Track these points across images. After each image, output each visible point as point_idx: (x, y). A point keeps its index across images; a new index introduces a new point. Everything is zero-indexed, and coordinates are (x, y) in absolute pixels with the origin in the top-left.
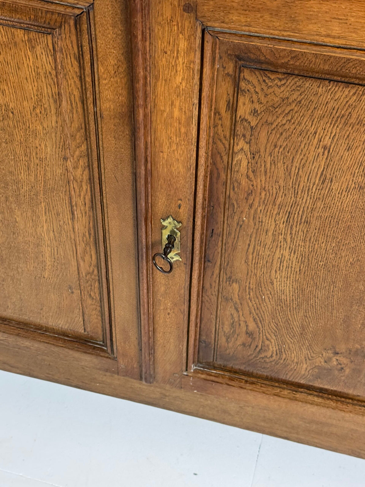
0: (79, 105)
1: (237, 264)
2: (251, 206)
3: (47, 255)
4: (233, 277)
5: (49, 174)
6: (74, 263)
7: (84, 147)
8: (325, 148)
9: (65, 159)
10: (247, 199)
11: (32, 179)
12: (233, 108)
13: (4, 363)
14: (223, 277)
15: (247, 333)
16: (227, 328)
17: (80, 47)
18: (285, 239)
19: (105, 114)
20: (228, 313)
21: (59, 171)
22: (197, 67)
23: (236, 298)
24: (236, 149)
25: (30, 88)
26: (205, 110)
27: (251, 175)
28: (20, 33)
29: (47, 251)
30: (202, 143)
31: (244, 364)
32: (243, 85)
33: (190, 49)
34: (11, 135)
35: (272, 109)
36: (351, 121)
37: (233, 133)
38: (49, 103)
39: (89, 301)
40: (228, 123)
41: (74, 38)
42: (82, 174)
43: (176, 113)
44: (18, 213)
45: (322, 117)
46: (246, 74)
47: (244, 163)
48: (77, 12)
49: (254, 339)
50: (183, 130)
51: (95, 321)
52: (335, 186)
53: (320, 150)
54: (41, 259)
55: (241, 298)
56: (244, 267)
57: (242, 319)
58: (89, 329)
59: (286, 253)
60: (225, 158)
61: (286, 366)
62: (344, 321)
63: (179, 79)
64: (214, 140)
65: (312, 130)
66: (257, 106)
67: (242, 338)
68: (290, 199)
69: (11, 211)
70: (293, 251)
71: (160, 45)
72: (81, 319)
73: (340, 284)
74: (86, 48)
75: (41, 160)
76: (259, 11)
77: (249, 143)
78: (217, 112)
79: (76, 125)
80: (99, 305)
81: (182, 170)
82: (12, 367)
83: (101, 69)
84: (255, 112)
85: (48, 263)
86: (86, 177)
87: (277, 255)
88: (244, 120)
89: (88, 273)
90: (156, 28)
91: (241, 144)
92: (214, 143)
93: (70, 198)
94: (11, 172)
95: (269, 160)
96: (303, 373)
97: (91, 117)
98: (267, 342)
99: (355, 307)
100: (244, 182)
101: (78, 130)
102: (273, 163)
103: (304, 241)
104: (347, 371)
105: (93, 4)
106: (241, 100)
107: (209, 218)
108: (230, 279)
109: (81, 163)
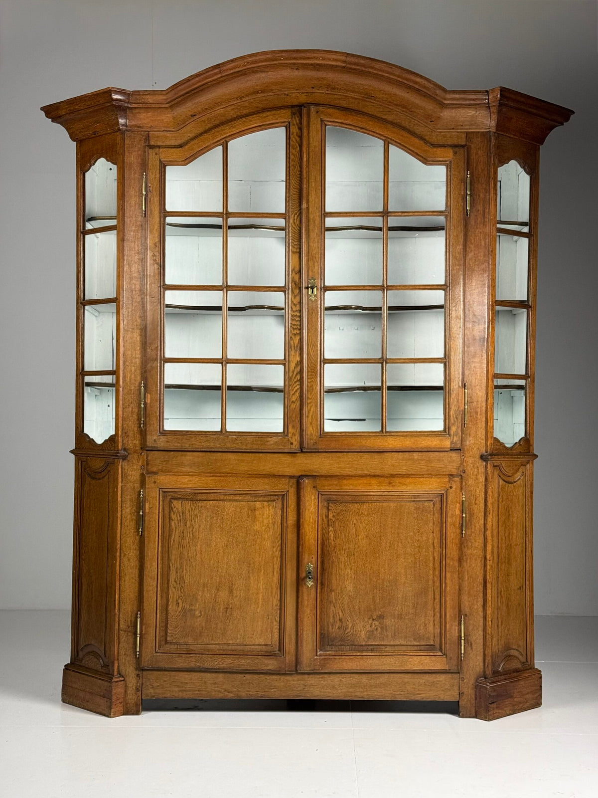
0: (280, 526)
1: (333, 581)
2: (335, 553)
3: (261, 598)
4: (332, 589)
5: (267, 556)
6: (271, 600)
7: (280, 542)
8: (354, 524)
9: (274, 547)
10: (334, 550)
11: (260, 559)
12: (327, 516)
13: (225, 691)
14: (329, 590)
15: (340, 620)
16: (331, 620)
17: (283, 505)
18: (348, 564)
19: (289, 525)
20: (331, 610)
21: (271, 553)
22: (317, 504)
23: (334, 601)
24: (329, 530)
25: (266, 522)
26: (320, 518)
27: (335, 539)
28: (265, 504)
29: (260, 596)
30: (319, 530)
31: (339, 641)
32: (330, 508)
33: (315, 499)
34: (256, 541)
35: (338, 514)
36: (360, 513)
37: (328, 525)
38: (271, 525)
39: (275, 623)
40: (326, 522)
41: (281, 503)
42: (278, 554)
43: (311, 520)
44: (252, 578)
45: (352, 514)
46: (330, 504)
47: (332, 535)
48: (284, 494)
49: (342, 623)
50: (313, 526)
51: (276, 636)
52: (360, 538)
53: (353, 525)
54: (257, 602)
55: (336, 600)
56: (335, 582)
57: (337, 612)
58: (273, 643)
59: (349, 571)
60: (326, 536)
61: (356, 635)
62: (373, 600)
63: (312, 508)
64: (323, 529)
65: (350, 519)
66: (335, 514)
67: (338, 624)
68: (347, 546)
69: (249, 577)
70: (351, 569)
71: (307, 499)
72: (271, 635)
73: (368, 581)
74: (285, 504)
75: (265, 550)
76: (332, 485)
77: (333, 527)
78: (323, 520)
79: (278, 533)
80: (278, 625)
81: (313, 542)
82: (229, 692)
83: (289, 510)
84: (334, 516)
85: (260, 603)
86: (280, 555)
87: (346, 573)
88: (331, 519)
89: (276, 605)
90: (306, 494)
91: (331, 528)
92: (322, 531)
93: (273, 566)
94: (252, 558)
95: (339, 532)
96: (363, 637)
97: (285, 527)
98: (348, 623)
99: (375, 591)
100: (333, 543)
101: (279, 535)
102: (341, 533)
103: (354, 563)
104: (379, 629)
105: (288, 491)
106: (330, 513)
107: (323, 562)
108: (331, 591)
109: (278, 549)
